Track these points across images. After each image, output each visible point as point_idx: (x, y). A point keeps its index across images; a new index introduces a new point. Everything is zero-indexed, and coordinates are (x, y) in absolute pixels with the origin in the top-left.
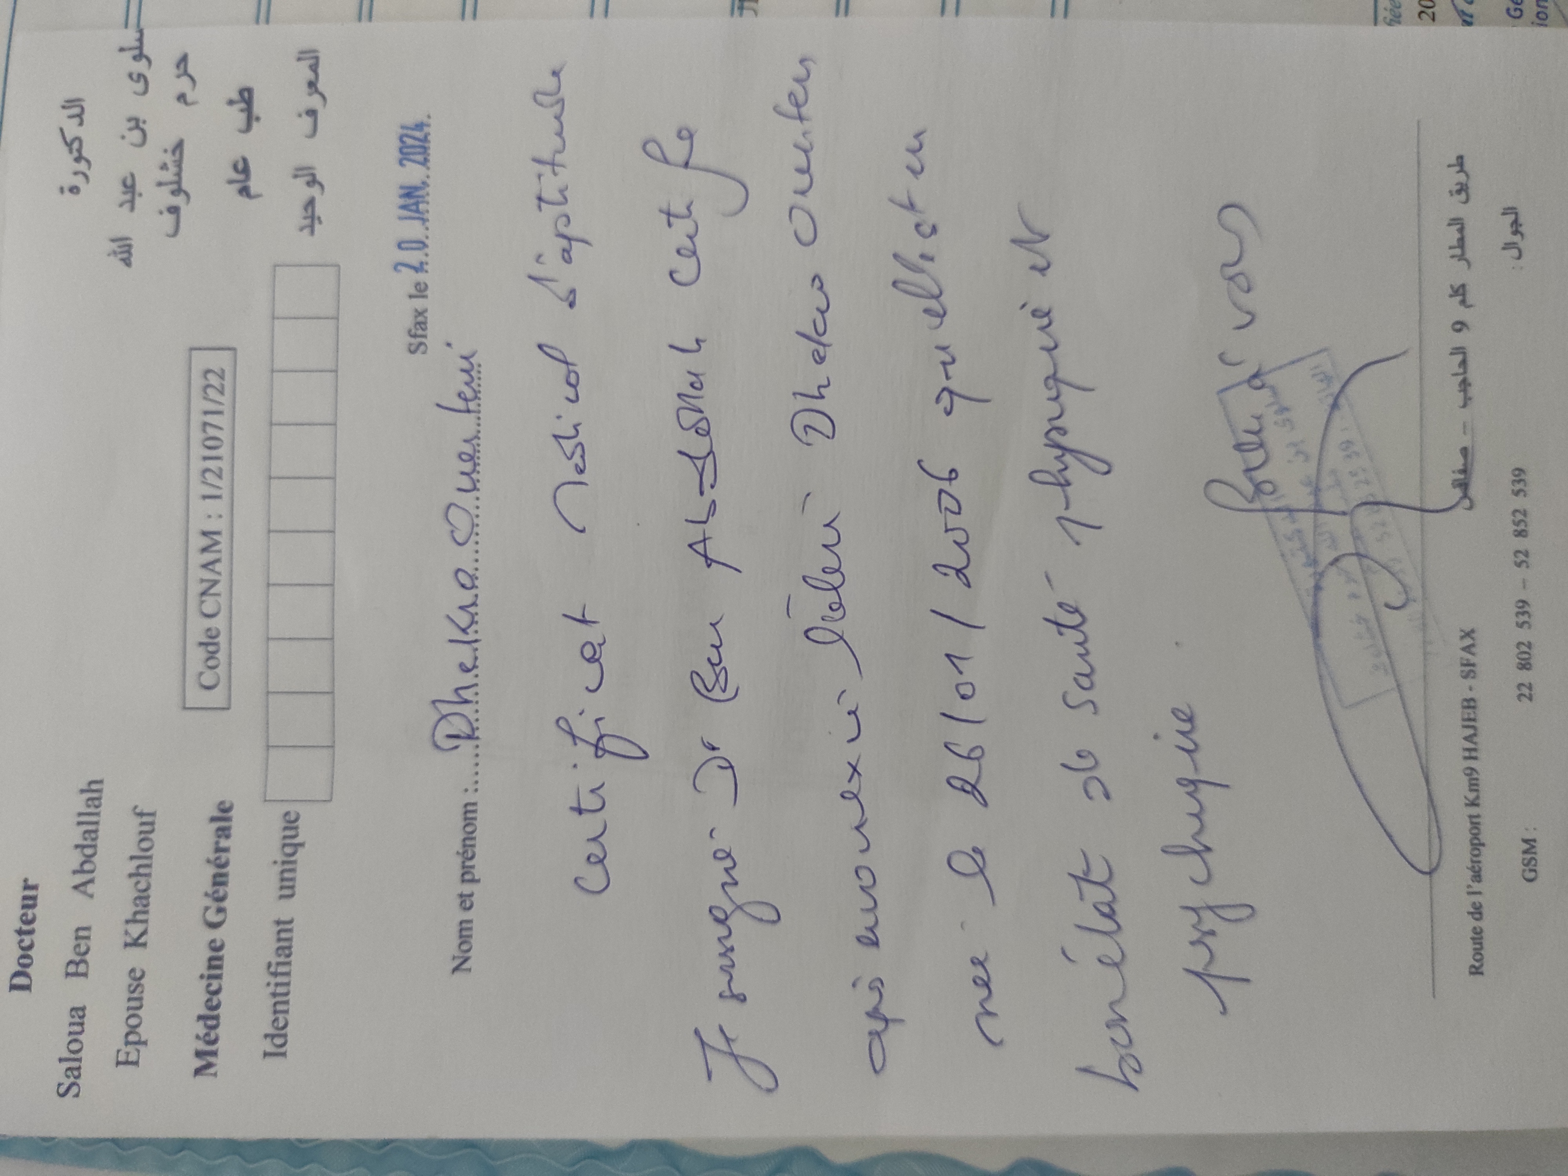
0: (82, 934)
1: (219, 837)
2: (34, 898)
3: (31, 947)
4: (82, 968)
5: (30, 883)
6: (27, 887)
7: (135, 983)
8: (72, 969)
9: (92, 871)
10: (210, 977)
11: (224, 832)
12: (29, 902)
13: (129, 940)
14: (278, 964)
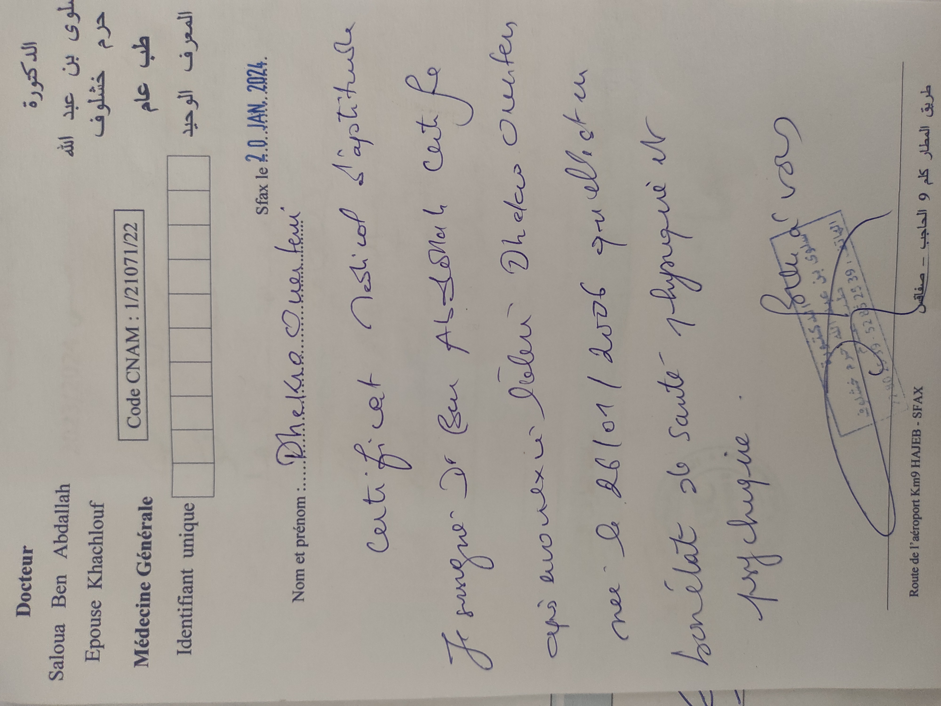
0: (61, 580)
1: (144, 519)
2: (30, 558)
3: (30, 588)
4: (62, 601)
5: (27, 549)
6: (26, 551)
7: (95, 610)
8: (56, 601)
9: (65, 542)
10: (142, 606)
11: (148, 516)
12: (28, 561)
13: (91, 584)
14: (184, 597)
